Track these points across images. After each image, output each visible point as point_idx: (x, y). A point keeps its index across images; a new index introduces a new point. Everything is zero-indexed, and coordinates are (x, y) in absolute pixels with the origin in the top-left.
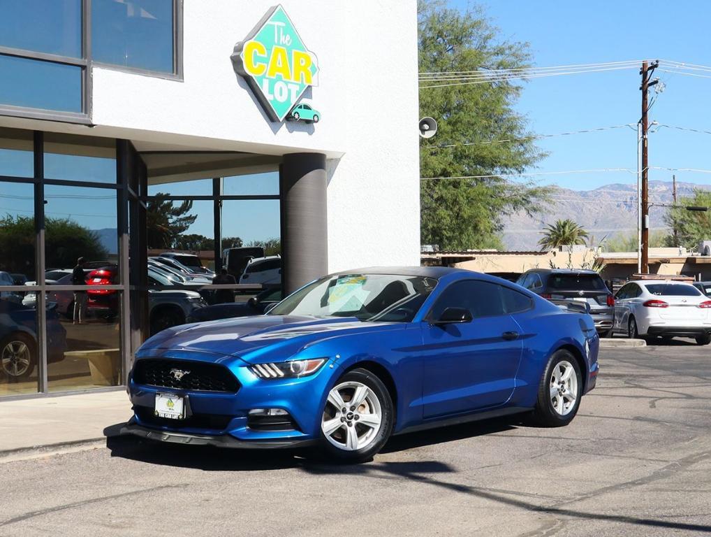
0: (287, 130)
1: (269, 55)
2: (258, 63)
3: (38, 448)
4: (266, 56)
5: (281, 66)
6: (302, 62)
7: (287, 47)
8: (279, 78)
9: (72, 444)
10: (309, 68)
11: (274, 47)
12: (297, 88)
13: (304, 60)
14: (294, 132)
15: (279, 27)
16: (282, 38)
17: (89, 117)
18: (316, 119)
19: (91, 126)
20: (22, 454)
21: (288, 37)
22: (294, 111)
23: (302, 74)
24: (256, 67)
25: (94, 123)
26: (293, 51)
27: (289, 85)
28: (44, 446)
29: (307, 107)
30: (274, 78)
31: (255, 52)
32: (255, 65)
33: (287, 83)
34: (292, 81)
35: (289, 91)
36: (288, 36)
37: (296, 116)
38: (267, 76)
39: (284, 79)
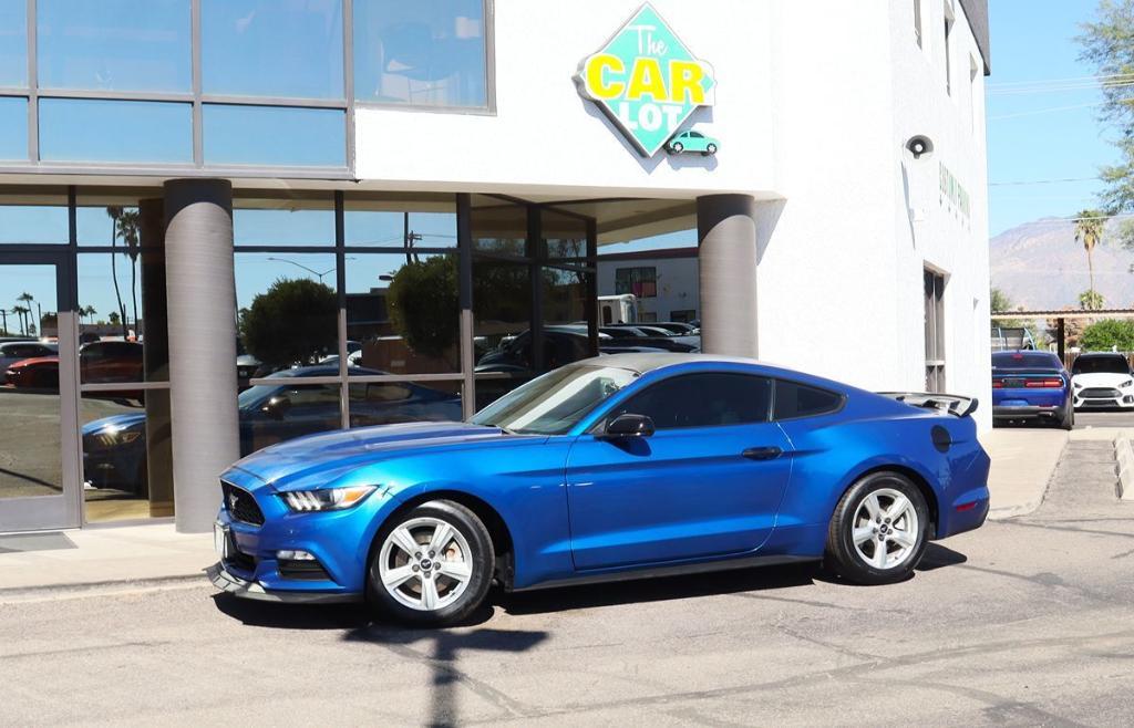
0: (669, 167)
1: (628, 72)
2: (610, 83)
3: (132, 581)
4: (624, 71)
5: (649, 83)
6: (686, 75)
7: (660, 59)
8: (646, 100)
9: (183, 578)
10: (699, 83)
11: (637, 59)
12: (679, 110)
13: (689, 72)
14: (683, 169)
15: (645, 33)
16: (651, 47)
17: (351, 170)
18: (712, 149)
19: (357, 181)
20: (109, 588)
21: (661, 45)
22: (674, 141)
23: (687, 92)
24: (606, 88)
25: (358, 178)
26: (671, 61)
27: (664, 107)
28: (141, 580)
29: (695, 135)
30: (639, 99)
31: (606, 69)
32: (606, 85)
33: (660, 106)
34: (671, 102)
35: (665, 116)
36: (661, 42)
37: (678, 148)
38: (627, 98)
39: (655, 101)
